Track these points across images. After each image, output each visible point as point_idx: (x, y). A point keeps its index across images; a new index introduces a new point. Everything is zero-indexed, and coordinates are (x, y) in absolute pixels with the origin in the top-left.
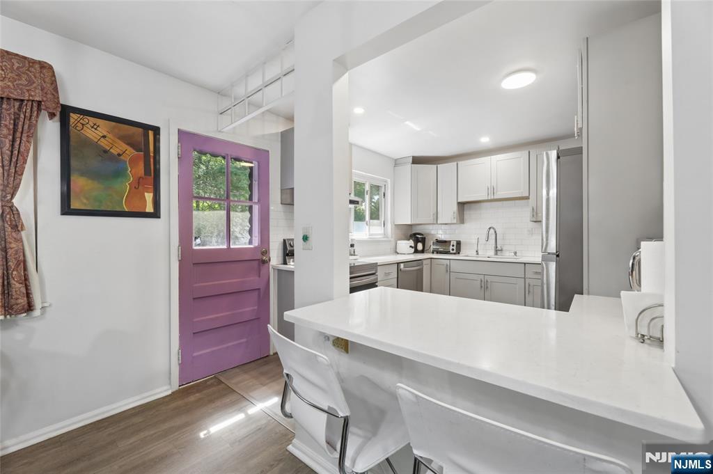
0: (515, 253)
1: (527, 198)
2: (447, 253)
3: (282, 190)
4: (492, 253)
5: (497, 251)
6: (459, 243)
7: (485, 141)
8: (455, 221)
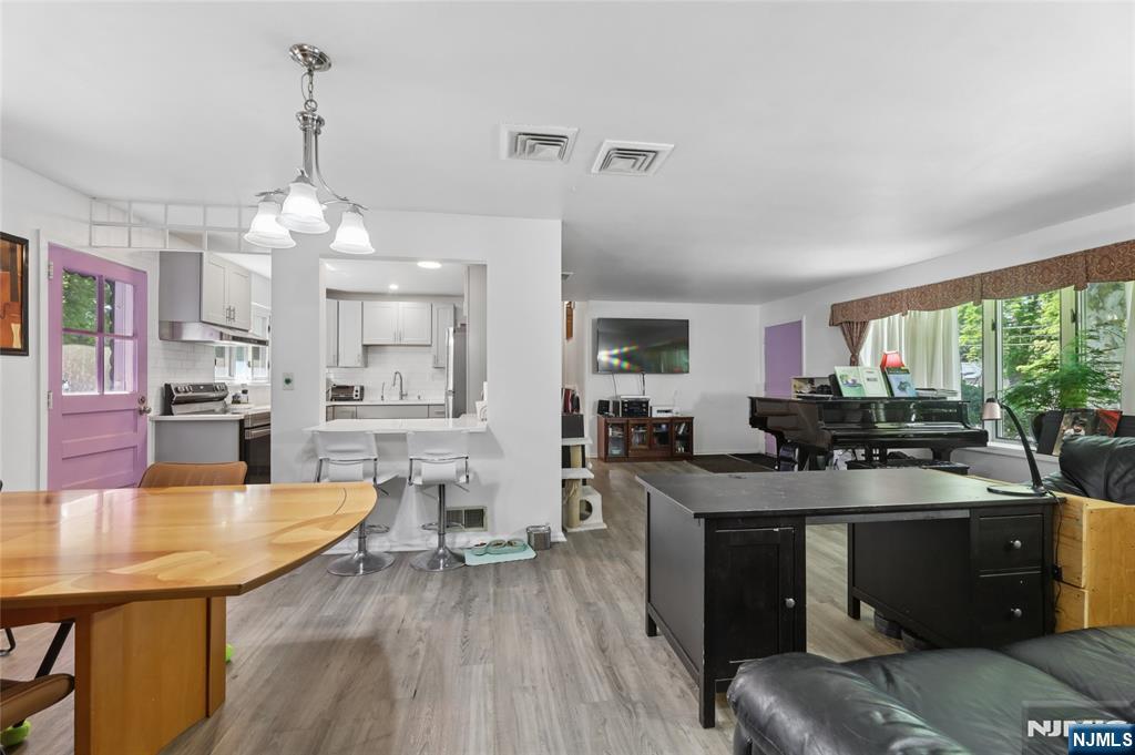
0: (419, 397)
1: (430, 346)
2: (351, 399)
3: (160, 322)
4: (398, 397)
5: (402, 396)
6: (362, 389)
7: (394, 287)
8: (359, 365)
